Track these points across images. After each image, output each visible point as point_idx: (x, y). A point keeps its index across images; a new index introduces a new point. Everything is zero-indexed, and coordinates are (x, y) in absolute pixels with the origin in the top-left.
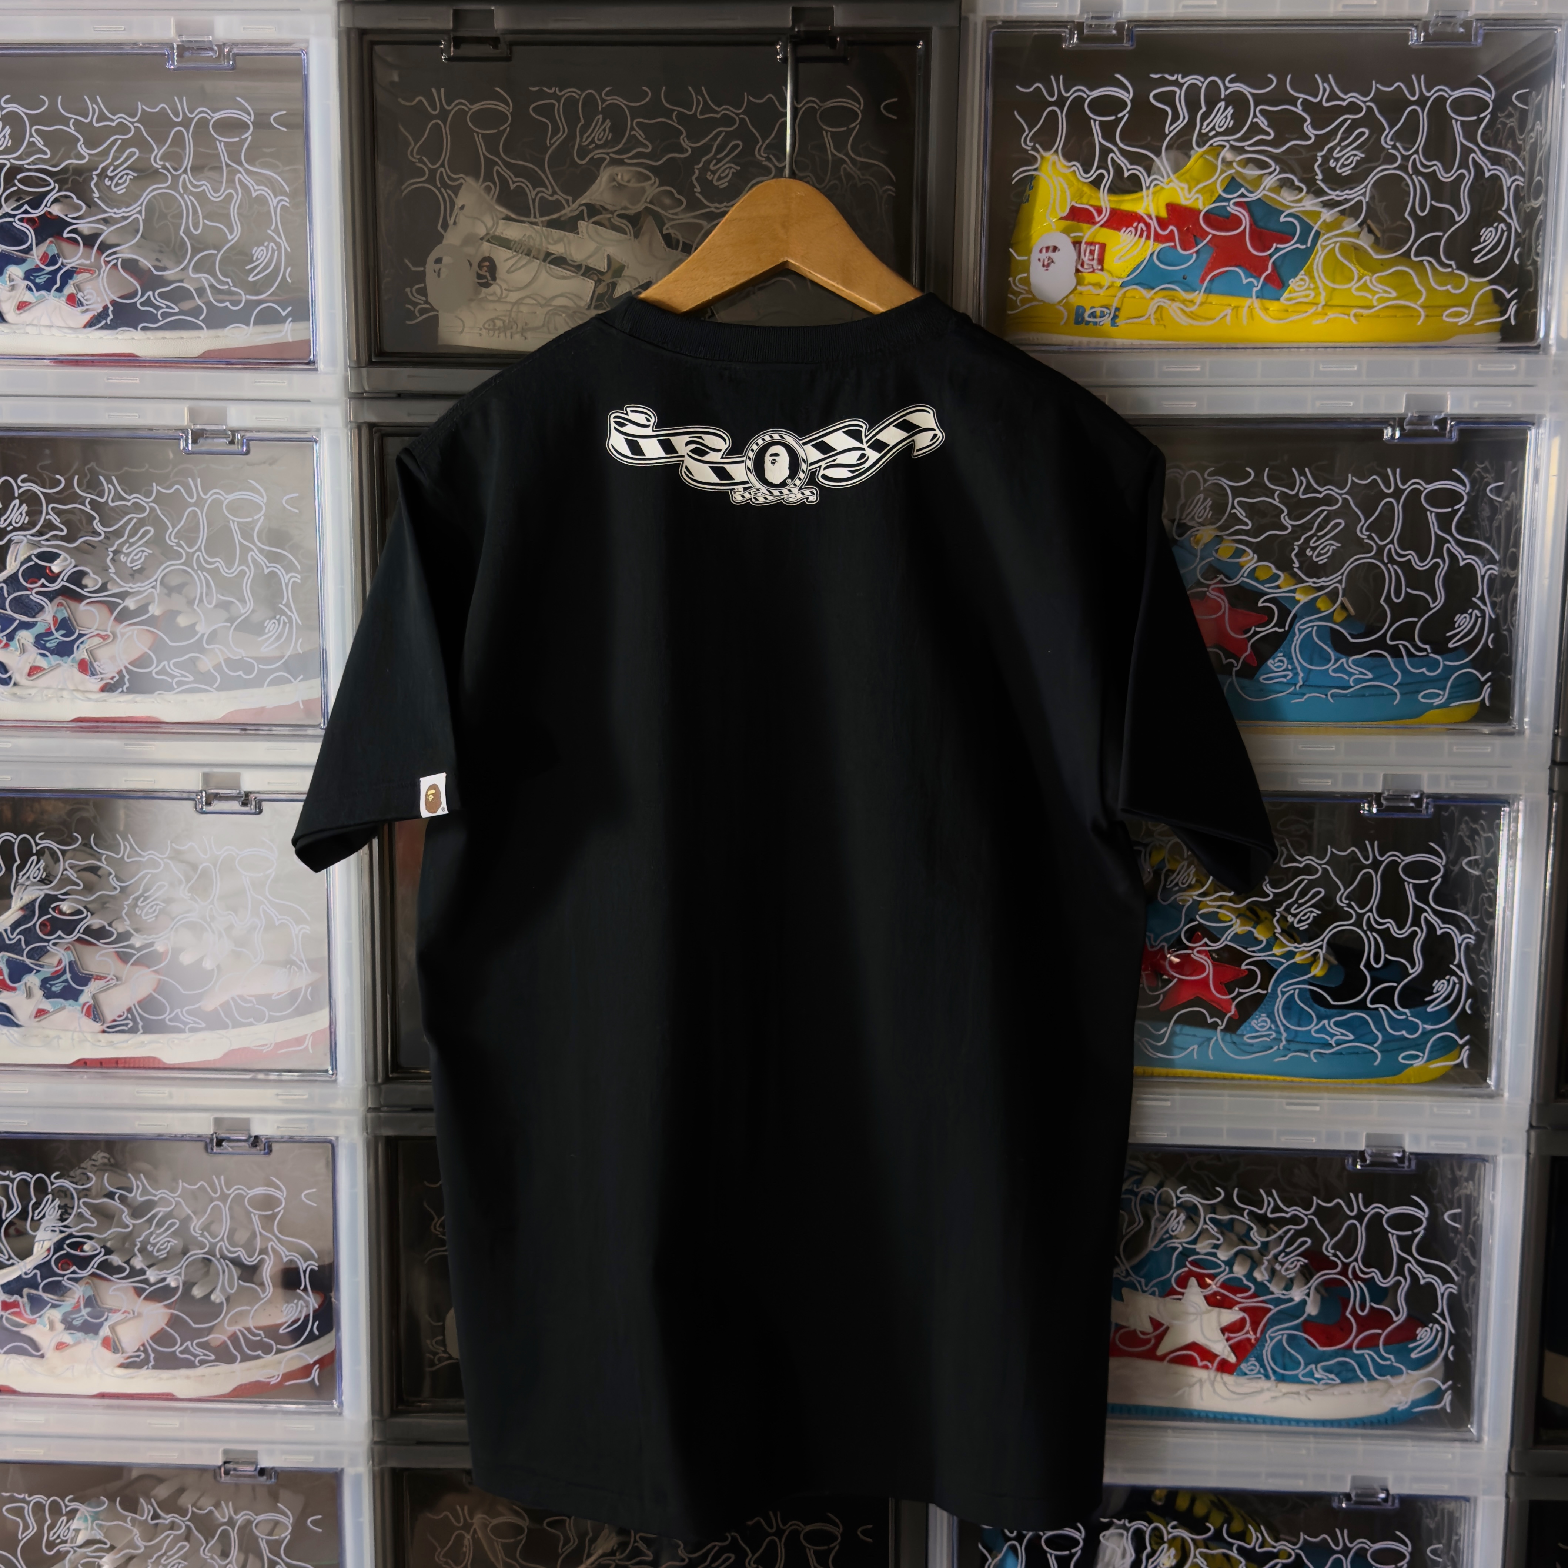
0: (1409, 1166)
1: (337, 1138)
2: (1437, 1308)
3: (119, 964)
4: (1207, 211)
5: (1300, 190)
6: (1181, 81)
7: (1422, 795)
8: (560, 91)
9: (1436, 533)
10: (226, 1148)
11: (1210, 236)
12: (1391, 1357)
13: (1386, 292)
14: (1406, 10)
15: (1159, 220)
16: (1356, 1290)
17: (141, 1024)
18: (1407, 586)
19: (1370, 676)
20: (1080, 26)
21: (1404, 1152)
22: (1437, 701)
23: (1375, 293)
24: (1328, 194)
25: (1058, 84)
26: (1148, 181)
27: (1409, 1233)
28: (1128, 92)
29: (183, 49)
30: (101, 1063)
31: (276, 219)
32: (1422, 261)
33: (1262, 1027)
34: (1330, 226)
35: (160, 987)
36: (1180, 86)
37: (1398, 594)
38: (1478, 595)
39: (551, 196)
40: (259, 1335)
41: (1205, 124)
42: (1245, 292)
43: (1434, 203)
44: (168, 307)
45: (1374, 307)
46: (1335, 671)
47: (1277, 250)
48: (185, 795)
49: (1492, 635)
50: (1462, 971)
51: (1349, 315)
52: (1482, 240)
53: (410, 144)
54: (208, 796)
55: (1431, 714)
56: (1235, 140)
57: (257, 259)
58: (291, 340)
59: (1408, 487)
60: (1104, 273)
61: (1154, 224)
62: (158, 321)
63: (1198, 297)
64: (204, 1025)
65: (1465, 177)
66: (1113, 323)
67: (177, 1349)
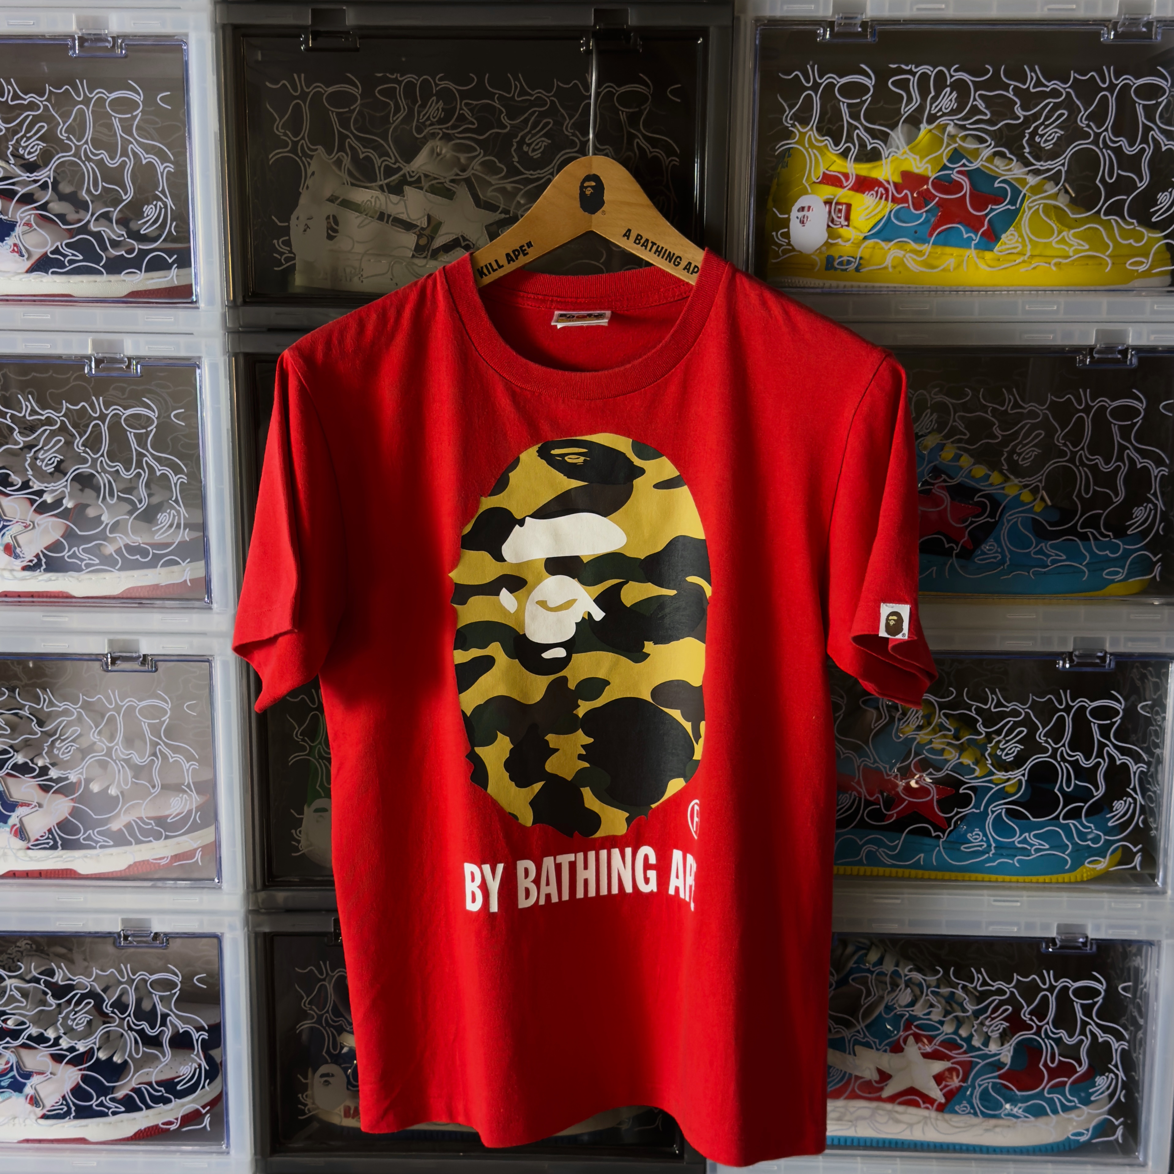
0: (1091, 949)
1: (222, 934)
2: (1112, 1060)
3: (41, 793)
4: (935, 178)
5: (1012, 160)
6: (915, 70)
7: (1106, 653)
8: (401, 77)
9: (1118, 442)
10: (131, 942)
11: (937, 199)
12: (1076, 1100)
13: (1079, 245)
14: (1099, 13)
15: (896, 185)
16: (1047, 1045)
17: (60, 842)
18: (1095, 484)
19: (1064, 557)
20: (831, 24)
21: (1087, 937)
22: (1119, 577)
23: (1072, 245)
24: (1034, 165)
25: (813, 71)
26: (887, 153)
27: (1090, 1001)
28: (871, 78)
29: (82, 40)
30: (27, 875)
31: (163, 183)
32: (1110, 220)
33: (976, 839)
34: (1036, 190)
35: (74, 812)
36: (914, 74)
37: (1087, 493)
38: (1152, 492)
39: (394, 164)
40: (160, 1091)
41: (934, 106)
42: (966, 244)
43: (1120, 172)
44: (73, 255)
45: (1070, 257)
46: (1036, 553)
47: (992, 210)
48: (93, 657)
49: (1163, 524)
50: (1137, 794)
51: (1050, 264)
52: (1159, 202)
53: (276, 120)
54: (111, 657)
55: (1112, 586)
56: (958, 119)
57: (148, 216)
58: (176, 283)
59: (1096, 405)
60: (851, 228)
61: (891, 188)
62: (66, 267)
63: (926, 248)
64: (112, 843)
65: (1145, 150)
66: (857, 270)
67: (94, 1103)
